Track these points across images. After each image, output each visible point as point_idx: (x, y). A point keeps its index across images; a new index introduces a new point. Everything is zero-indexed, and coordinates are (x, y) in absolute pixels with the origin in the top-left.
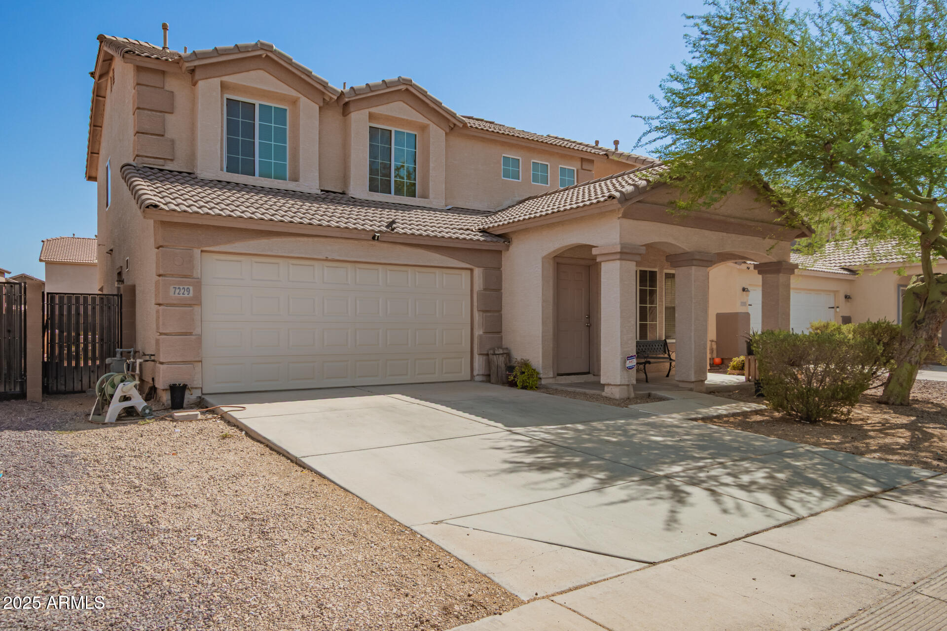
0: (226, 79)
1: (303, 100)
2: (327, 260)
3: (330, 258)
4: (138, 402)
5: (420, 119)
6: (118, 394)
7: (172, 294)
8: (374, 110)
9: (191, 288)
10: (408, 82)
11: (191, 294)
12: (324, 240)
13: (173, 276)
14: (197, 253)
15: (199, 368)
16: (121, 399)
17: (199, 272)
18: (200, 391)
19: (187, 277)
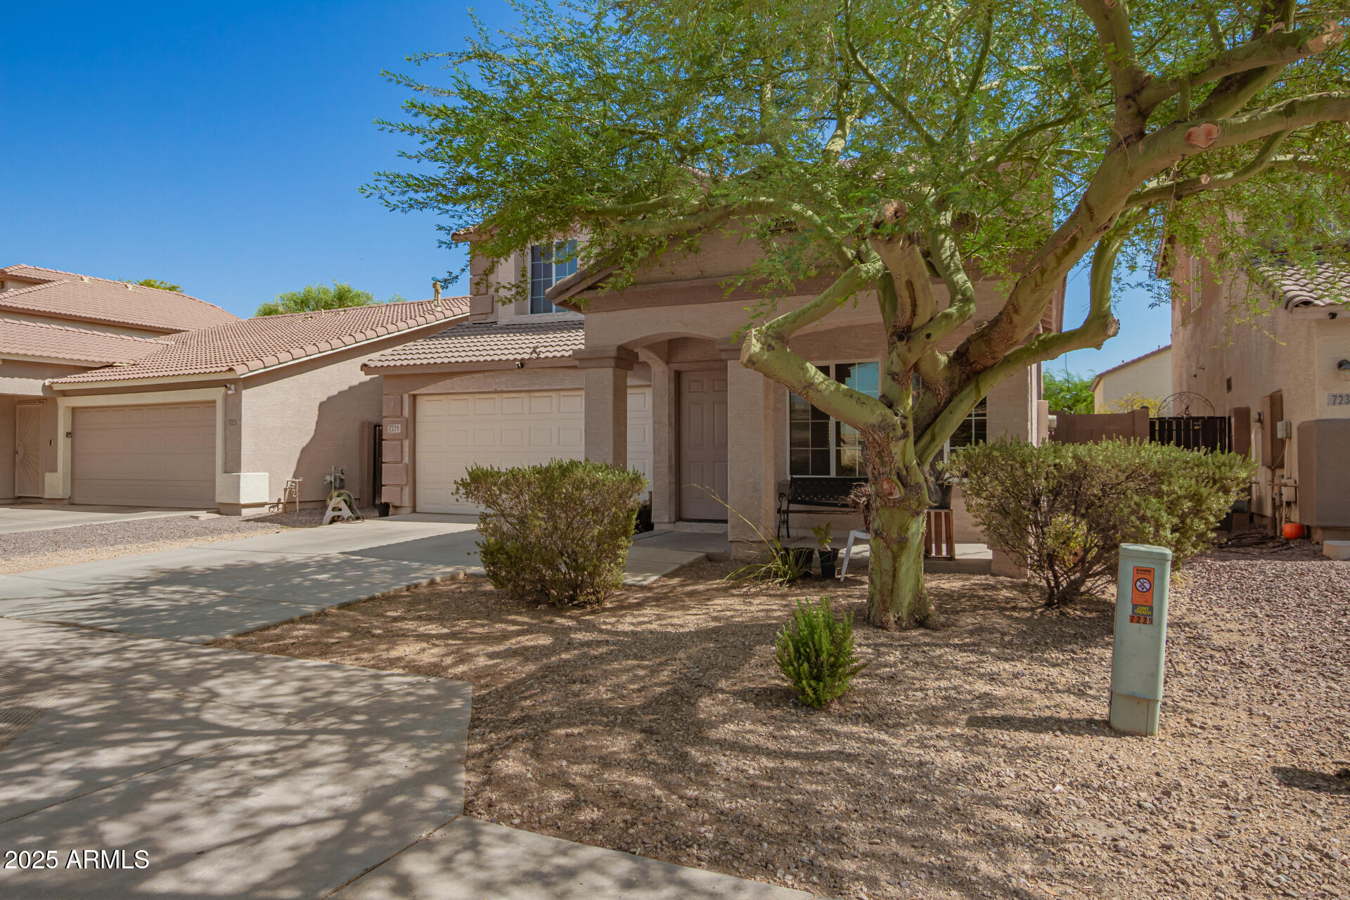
7: (389, 431)
9: (402, 425)
11: (399, 431)
12: (492, 374)
13: (391, 417)
14: (406, 397)
15: (407, 490)
16: (334, 509)
17: (406, 413)
18: (409, 510)
19: (398, 417)
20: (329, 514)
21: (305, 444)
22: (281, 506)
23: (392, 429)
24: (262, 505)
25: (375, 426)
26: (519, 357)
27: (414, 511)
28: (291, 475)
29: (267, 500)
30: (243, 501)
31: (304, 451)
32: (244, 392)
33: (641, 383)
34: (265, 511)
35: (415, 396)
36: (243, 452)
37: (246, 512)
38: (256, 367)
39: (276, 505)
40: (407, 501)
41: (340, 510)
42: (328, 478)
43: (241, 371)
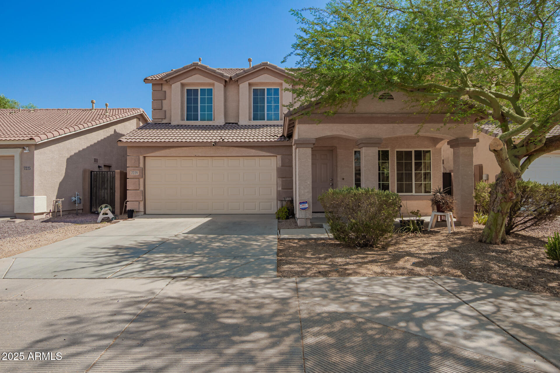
0: (183, 81)
1: (216, 84)
2: (196, 156)
3: (197, 155)
4: (111, 215)
5: (277, 80)
6: (102, 212)
7: (131, 174)
8: (251, 81)
9: (138, 171)
10: (266, 64)
11: (138, 174)
12: (193, 148)
13: (132, 167)
14: (141, 158)
15: (142, 203)
16: (103, 214)
17: (142, 165)
18: (143, 213)
19: (137, 167)
20: (101, 217)
21: (61, 180)
22: (51, 214)
23: (131, 173)
24: (42, 214)
25: (91, 172)
26: (213, 140)
27: (145, 214)
28: (55, 197)
29: (46, 211)
30: (36, 212)
31: (61, 184)
32: (36, 152)
33: (269, 154)
34: (44, 216)
35: (145, 157)
36: (35, 185)
37: (36, 217)
38: (44, 139)
39: (48, 213)
40: (142, 209)
41: (107, 214)
42: (74, 199)
43: (38, 140)
